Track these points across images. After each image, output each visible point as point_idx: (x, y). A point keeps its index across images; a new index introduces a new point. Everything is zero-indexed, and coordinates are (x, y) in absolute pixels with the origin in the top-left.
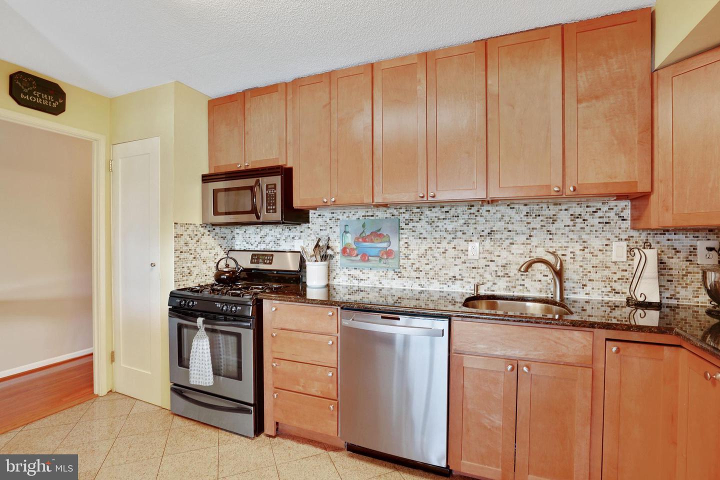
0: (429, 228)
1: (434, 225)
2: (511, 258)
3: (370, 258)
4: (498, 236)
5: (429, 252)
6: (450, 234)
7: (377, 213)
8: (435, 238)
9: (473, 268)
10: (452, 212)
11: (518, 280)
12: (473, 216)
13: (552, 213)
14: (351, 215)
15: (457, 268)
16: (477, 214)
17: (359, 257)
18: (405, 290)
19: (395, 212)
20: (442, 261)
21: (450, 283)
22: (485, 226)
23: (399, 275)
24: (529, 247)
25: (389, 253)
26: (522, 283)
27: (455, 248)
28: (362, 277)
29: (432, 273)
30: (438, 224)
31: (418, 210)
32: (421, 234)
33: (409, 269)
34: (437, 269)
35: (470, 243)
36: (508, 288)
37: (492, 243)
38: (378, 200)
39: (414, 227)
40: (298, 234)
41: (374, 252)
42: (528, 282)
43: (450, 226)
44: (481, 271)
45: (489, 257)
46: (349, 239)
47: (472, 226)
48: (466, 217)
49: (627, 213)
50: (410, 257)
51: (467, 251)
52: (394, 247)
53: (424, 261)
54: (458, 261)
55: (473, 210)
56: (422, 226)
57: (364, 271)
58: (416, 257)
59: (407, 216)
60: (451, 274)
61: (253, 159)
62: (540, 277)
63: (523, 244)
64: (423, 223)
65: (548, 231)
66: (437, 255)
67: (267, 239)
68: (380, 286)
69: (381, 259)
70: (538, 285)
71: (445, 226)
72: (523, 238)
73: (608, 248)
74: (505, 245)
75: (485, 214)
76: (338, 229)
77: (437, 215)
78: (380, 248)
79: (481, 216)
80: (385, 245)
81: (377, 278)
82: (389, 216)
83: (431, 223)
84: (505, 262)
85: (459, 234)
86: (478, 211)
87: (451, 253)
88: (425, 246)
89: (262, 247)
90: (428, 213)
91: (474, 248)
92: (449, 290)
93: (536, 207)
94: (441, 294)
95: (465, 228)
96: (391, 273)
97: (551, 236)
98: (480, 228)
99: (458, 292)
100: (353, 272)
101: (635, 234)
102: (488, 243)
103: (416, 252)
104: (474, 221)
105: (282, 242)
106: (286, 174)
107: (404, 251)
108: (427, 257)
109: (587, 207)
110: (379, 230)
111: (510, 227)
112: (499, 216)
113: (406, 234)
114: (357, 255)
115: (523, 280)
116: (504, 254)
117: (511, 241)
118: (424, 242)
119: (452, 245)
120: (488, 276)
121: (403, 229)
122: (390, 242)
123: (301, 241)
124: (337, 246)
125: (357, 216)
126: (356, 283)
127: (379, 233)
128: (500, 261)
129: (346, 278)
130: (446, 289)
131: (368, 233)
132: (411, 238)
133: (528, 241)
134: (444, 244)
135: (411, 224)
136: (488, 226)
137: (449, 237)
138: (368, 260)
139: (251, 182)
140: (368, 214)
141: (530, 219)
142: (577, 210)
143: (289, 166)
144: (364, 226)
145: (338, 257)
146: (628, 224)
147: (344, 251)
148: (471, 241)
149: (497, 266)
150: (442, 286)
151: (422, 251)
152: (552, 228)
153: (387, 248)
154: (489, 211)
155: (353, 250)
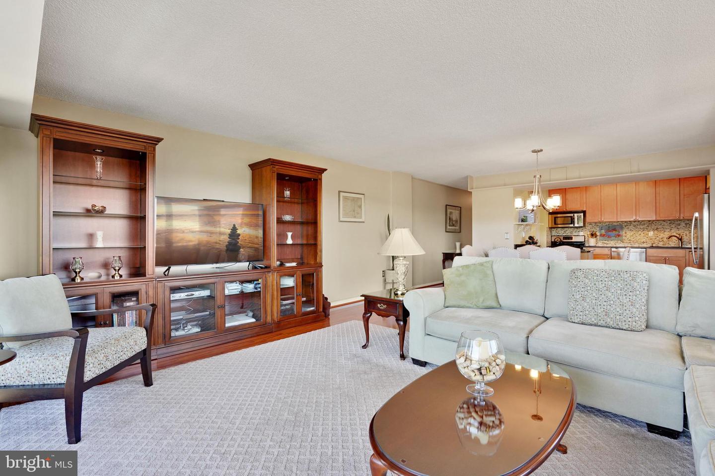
0: (634, 228)
2: (664, 236)
4: (660, 230)
5: (634, 235)
7: (614, 223)
8: (636, 231)
9: (650, 239)
11: (666, 242)
15: (645, 239)
17: (607, 237)
19: (621, 223)
20: (639, 237)
21: (642, 244)
22: (655, 227)
23: (623, 242)
24: (670, 232)
25: (619, 235)
28: (608, 243)
29: (635, 241)
30: (637, 226)
31: (630, 222)
32: (631, 229)
33: (626, 240)
34: (637, 240)
35: (649, 232)
36: (663, 245)
38: (619, 220)
40: (581, 230)
41: (614, 235)
42: (670, 243)
43: (642, 227)
44: (653, 240)
45: (656, 236)
46: (603, 232)
47: (650, 228)
48: (648, 224)
50: (627, 236)
51: (648, 234)
52: (621, 233)
53: (632, 237)
54: (645, 237)
55: (650, 222)
56: (631, 227)
57: (609, 241)
59: (626, 224)
60: (642, 241)
61: (569, 207)
62: (674, 241)
63: (668, 232)
64: (632, 226)
65: (677, 228)
66: (637, 236)
67: (567, 232)
68: (615, 246)
69: (616, 237)
70: (673, 243)
71: (640, 228)
72: (669, 230)
74: (662, 232)
76: (598, 229)
77: (637, 224)
79: (653, 224)
80: (617, 233)
81: (614, 243)
82: (618, 224)
83: (635, 226)
84: (662, 237)
85: (645, 229)
87: (642, 235)
88: (632, 233)
89: (565, 234)
90: (634, 223)
91: (651, 233)
93: (673, 221)
95: (647, 228)
96: (619, 242)
98: (653, 227)
100: (604, 242)
102: (656, 232)
103: (629, 235)
105: (574, 233)
106: (584, 212)
107: (624, 234)
110: (615, 228)
111: (664, 227)
112: (660, 224)
113: (625, 230)
116: (662, 235)
117: (664, 231)
119: (643, 232)
120: (656, 241)
121: (624, 228)
122: (619, 232)
123: (582, 233)
124: (598, 234)
125: (606, 224)
126: (605, 245)
128: (661, 237)
129: (601, 243)
131: (611, 229)
132: (627, 231)
134: (640, 232)
135: (627, 227)
137: (641, 230)
138: (611, 238)
139: (572, 215)
140: (610, 224)
141: (671, 225)
142: (687, 222)
143: (584, 210)
144: (609, 227)
145: (598, 237)
147: (601, 235)
149: (659, 238)
150: (639, 245)
151: (631, 235)
154: (656, 222)
155: (605, 235)
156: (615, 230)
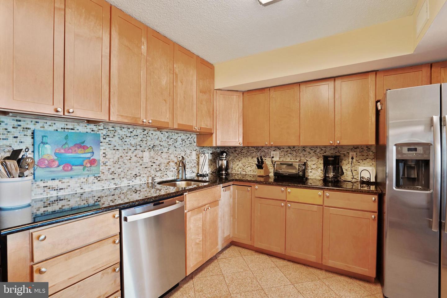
1: (124, 140)
2: (162, 160)
3: (73, 167)
4: (156, 148)
5: (120, 160)
6: (133, 147)
7: (78, 127)
8: (124, 150)
9: (146, 168)
10: (134, 133)
11: (164, 172)
12: (145, 136)
13: (176, 137)
14: (46, 126)
15: (137, 170)
16: (147, 135)
17: (61, 167)
18: (103, 190)
19: (95, 128)
20: (128, 165)
21: (134, 179)
22: (151, 142)
23: (99, 179)
24: (168, 154)
25: (93, 162)
26: (166, 173)
27: (136, 156)
28: (61, 186)
29: (122, 174)
30: (126, 140)
31: (113, 129)
32: (115, 146)
33: (106, 173)
34: (126, 171)
35: (144, 152)
37: (154, 152)
39: (110, 141)
41: (79, 162)
42: (168, 173)
43: (133, 142)
44: (149, 169)
45: (153, 160)
46: (49, 150)
47: (145, 142)
48: (141, 136)
49: (195, 140)
50: (107, 164)
51: (143, 157)
52: (96, 156)
53: (117, 166)
54: (138, 164)
55: (146, 132)
56: (115, 141)
57: (63, 181)
58: (111, 163)
59: (104, 132)
60: (134, 173)
62: (172, 169)
63: (166, 153)
64: (116, 138)
65: (175, 146)
66: (126, 161)
68: (82, 191)
69: (85, 167)
70: (172, 173)
71: (130, 142)
72: (166, 150)
73: (191, 154)
74: (159, 154)
75: (151, 135)
77: (125, 133)
78: (83, 158)
79: (149, 137)
80: (89, 155)
81: (78, 185)
82: (89, 131)
83: (122, 139)
85: (138, 147)
86: (148, 133)
87: (134, 159)
88: (118, 154)
90: (120, 131)
91: (146, 156)
92: (133, 184)
93: (171, 134)
94: (129, 187)
95: (141, 143)
96: (91, 179)
97: (175, 149)
98: (148, 143)
99: (138, 184)
100: (50, 183)
101: (197, 148)
102: (152, 153)
103: (112, 160)
104: (145, 139)
107: (102, 159)
108: (119, 163)
109: (186, 136)
110: (84, 142)
111: (161, 143)
112: (157, 137)
113: (104, 146)
114: (59, 166)
115: (167, 172)
116: (159, 158)
117: (162, 151)
118: (117, 152)
119: (135, 153)
120: (152, 172)
121: (101, 142)
122: (93, 153)
125: (55, 127)
126: (54, 194)
127: (82, 145)
128: (158, 163)
129: (41, 191)
130: (131, 184)
131: (71, 145)
132: (108, 149)
133: (168, 151)
134: (130, 153)
135: (108, 139)
136: (152, 143)
137: (133, 149)
138: (71, 169)
140: (68, 127)
141: (168, 140)
142: (183, 137)
144: (66, 138)
146: (195, 144)
148: (144, 151)
149: (156, 165)
150: (129, 182)
151: (116, 159)
152: (176, 145)
153: (90, 158)
154: (152, 134)
155: (53, 161)
156: (82, 146)
